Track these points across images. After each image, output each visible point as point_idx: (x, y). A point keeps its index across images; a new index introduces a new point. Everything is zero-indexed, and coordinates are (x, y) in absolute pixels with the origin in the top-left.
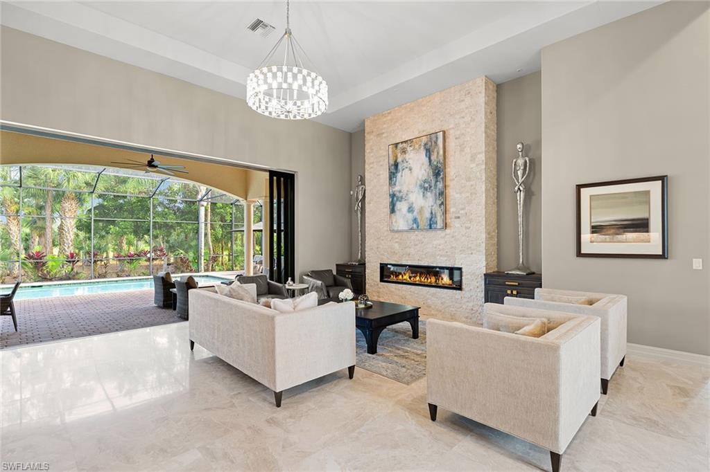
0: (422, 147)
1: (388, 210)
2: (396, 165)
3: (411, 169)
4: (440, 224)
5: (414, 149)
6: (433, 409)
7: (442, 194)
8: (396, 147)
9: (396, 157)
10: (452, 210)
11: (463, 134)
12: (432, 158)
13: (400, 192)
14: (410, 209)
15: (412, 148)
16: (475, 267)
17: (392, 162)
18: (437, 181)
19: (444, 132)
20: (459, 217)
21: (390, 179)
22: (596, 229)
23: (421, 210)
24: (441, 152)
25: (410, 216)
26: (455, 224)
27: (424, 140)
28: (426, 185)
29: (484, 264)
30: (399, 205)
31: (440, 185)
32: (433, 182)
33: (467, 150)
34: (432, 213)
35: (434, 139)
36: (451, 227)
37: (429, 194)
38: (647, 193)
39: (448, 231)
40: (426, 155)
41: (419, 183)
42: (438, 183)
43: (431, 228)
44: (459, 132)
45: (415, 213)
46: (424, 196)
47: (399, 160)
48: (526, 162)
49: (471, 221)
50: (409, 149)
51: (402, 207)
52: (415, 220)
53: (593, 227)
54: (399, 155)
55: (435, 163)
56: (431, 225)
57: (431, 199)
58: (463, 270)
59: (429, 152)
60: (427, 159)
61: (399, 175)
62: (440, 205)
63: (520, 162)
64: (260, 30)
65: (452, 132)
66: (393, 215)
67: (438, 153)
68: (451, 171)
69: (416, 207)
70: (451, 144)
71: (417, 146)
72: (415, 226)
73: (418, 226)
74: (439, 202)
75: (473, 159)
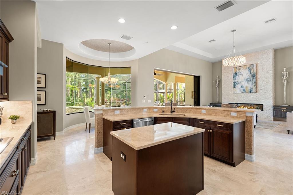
0: (247, 69)
1: (232, 87)
2: (236, 74)
3: (242, 75)
4: (254, 91)
5: (244, 69)
6: (288, 131)
7: (255, 82)
8: (236, 68)
9: (236, 71)
10: (259, 87)
11: (264, 65)
12: (251, 72)
13: (238, 81)
14: (242, 87)
15: (242, 69)
16: (269, 104)
17: (234, 72)
18: (253, 79)
19: (256, 64)
20: (262, 89)
21: (234, 78)
23: (247, 87)
24: (255, 70)
25: (242, 89)
26: (260, 92)
27: (248, 66)
28: (249, 80)
29: (272, 103)
30: (237, 86)
31: (255, 80)
32: (252, 79)
33: (266, 70)
34: (251, 88)
35: (252, 66)
37: (250, 82)
39: (257, 93)
40: (249, 71)
41: (246, 79)
42: (254, 79)
43: (250, 92)
44: (262, 64)
45: (244, 88)
46: (248, 83)
47: (237, 72)
48: (287, 73)
49: (267, 90)
50: (241, 69)
51: (238, 86)
52: (244, 90)
54: (237, 71)
55: (253, 73)
56: (251, 91)
57: (251, 84)
58: (264, 105)
59: (250, 70)
60: (249, 72)
61: (237, 77)
62: (254, 86)
63: (285, 73)
65: (259, 64)
66: (234, 88)
67: (254, 70)
68: (259, 76)
69: (245, 86)
70: (259, 68)
71: (245, 68)
72: (244, 92)
73: (245, 92)
74: (254, 85)
75: (267, 72)
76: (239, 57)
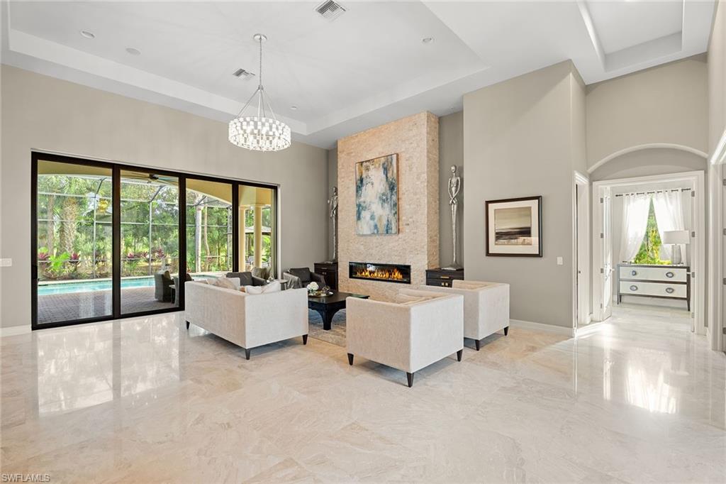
0: (381, 166)
1: (355, 218)
2: (361, 180)
3: (372, 184)
4: (394, 230)
5: (375, 167)
6: (351, 357)
7: (396, 205)
8: (362, 165)
9: (362, 173)
10: (403, 218)
11: (411, 157)
12: (388, 175)
13: (364, 202)
14: (372, 218)
15: (373, 167)
16: (420, 265)
17: (358, 177)
18: (391, 195)
19: (398, 155)
20: (408, 224)
21: (357, 191)
22: (500, 235)
23: (380, 218)
24: (395, 171)
25: (372, 223)
26: (406, 230)
27: (383, 160)
28: (384, 198)
29: (427, 262)
30: (363, 214)
31: (394, 198)
32: (389, 195)
33: (414, 169)
34: (388, 221)
35: (390, 160)
36: (402, 232)
37: (386, 205)
38: (529, 208)
39: (400, 235)
40: (384, 173)
41: (378, 196)
42: (393, 196)
43: (387, 233)
44: (408, 156)
45: (376, 221)
46: (382, 206)
47: (364, 176)
48: (458, 180)
49: (417, 227)
50: (371, 167)
51: (366, 215)
52: (376, 226)
53: (497, 233)
54: (364, 171)
55: (391, 180)
56: (388, 230)
57: (388, 209)
58: (411, 267)
59: (386, 170)
60: (385, 176)
61: (363, 188)
62: (394, 214)
63: (454, 180)
64: (242, 76)
65: (403, 154)
66: (359, 222)
67: (393, 171)
68: (403, 186)
69: (377, 216)
70: (403, 164)
71: (377, 165)
72: (376, 231)
73: (378, 231)
74: (393, 212)
75: (418, 178)
76: (267, 121)
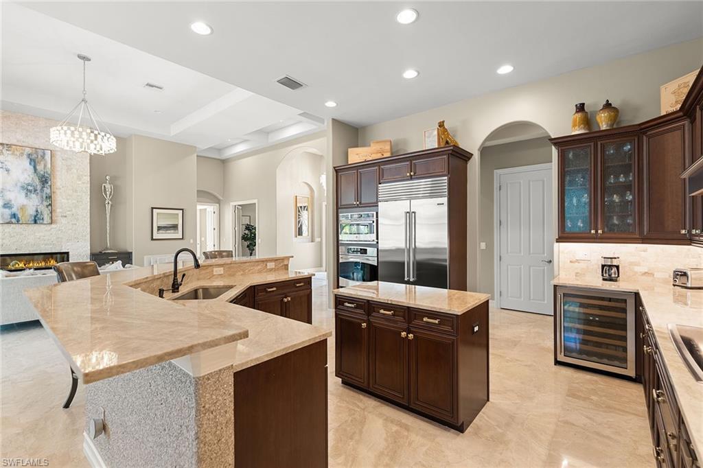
0: (25, 156)
3: (8, 171)
4: (47, 219)
5: (13, 154)
7: (49, 197)
10: (59, 210)
11: (70, 159)
12: (38, 167)
14: (8, 206)
16: (81, 251)
18: (43, 187)
19: (52, 152)
20: (66, 217)
22: (159, 228)
23: (23, 208)
24: (49, 166)
25: (6, 211)
26: (62, 223)
27: (28, 150)
28: (30, 188)
31: (47, 191)
32: (39, 188)
34: (37, 211)
35: (41, 154)
36: (56, 223)
37: (33, 196)
38: (177, 214)
39: (53, 226)
40: (30, 164)
41: (19, 184)
42: (45, 189)
43: (35, 222)
44: (66, 156)
45: (13, 209)
46: (26, 196)
48: (111, 187)
49: (77, 220)
52: (13, 216)
55: (42, 173)
56: (36, 220)
57: (37, 200)
58: (70, 253)
59: (33, 162)
60: (32, 167)
62: (47, 206)
65: (58, 153)
67: (45, 166)
68: (58, 182)
69: (15, 205)
70: (59, 162)
71: (18, 153)
72: (13, 220)
73: (18, 221)
74: (46, 203)
75: (79, 178)
